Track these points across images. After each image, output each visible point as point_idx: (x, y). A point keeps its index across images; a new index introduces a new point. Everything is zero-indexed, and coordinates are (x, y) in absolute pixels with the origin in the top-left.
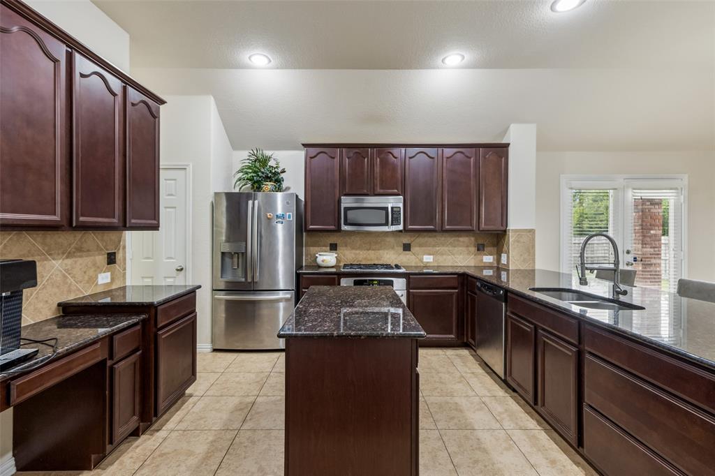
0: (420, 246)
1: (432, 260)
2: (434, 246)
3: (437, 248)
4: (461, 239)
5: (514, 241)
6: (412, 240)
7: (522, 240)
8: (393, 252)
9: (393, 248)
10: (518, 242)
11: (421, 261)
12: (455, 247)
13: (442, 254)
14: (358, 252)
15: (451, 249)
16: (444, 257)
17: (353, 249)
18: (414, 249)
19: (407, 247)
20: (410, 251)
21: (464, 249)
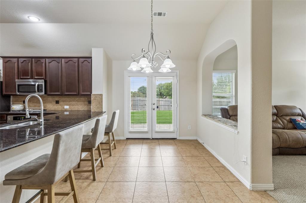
0: (63, 101)
1: (68, 108)
2: (70, 101)
3: (71, 103)
4: (81, 99)
5: (93, 99)
6: (60, 98)
7: (97, 99)
8: (51, 104)
9: (51, 103)
10: (95, 99)
11: (64, 108)
12: (78, 102)
13: (73, 105)
14: (35, 104)
15: (77, 103)
16: (74, 106)
17: (33, 103)
18: (61, 103)
19: (57, 102)
20: (59, 103)
21: (82, 103)
